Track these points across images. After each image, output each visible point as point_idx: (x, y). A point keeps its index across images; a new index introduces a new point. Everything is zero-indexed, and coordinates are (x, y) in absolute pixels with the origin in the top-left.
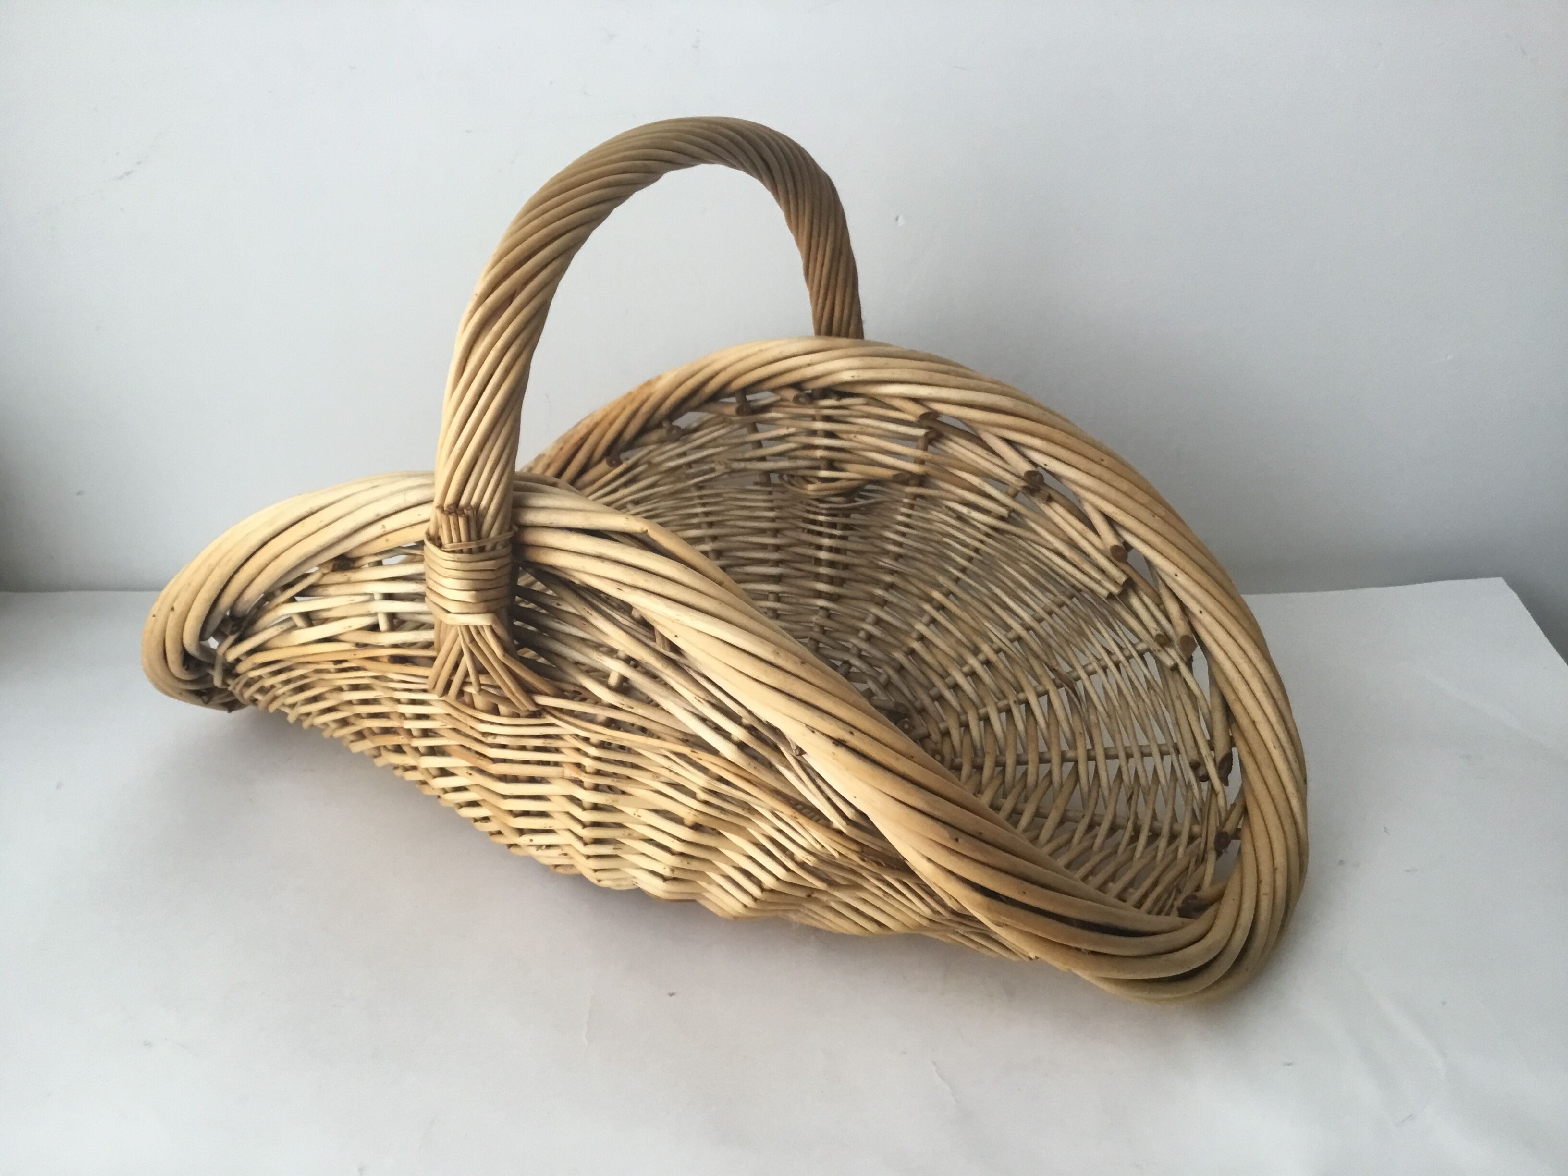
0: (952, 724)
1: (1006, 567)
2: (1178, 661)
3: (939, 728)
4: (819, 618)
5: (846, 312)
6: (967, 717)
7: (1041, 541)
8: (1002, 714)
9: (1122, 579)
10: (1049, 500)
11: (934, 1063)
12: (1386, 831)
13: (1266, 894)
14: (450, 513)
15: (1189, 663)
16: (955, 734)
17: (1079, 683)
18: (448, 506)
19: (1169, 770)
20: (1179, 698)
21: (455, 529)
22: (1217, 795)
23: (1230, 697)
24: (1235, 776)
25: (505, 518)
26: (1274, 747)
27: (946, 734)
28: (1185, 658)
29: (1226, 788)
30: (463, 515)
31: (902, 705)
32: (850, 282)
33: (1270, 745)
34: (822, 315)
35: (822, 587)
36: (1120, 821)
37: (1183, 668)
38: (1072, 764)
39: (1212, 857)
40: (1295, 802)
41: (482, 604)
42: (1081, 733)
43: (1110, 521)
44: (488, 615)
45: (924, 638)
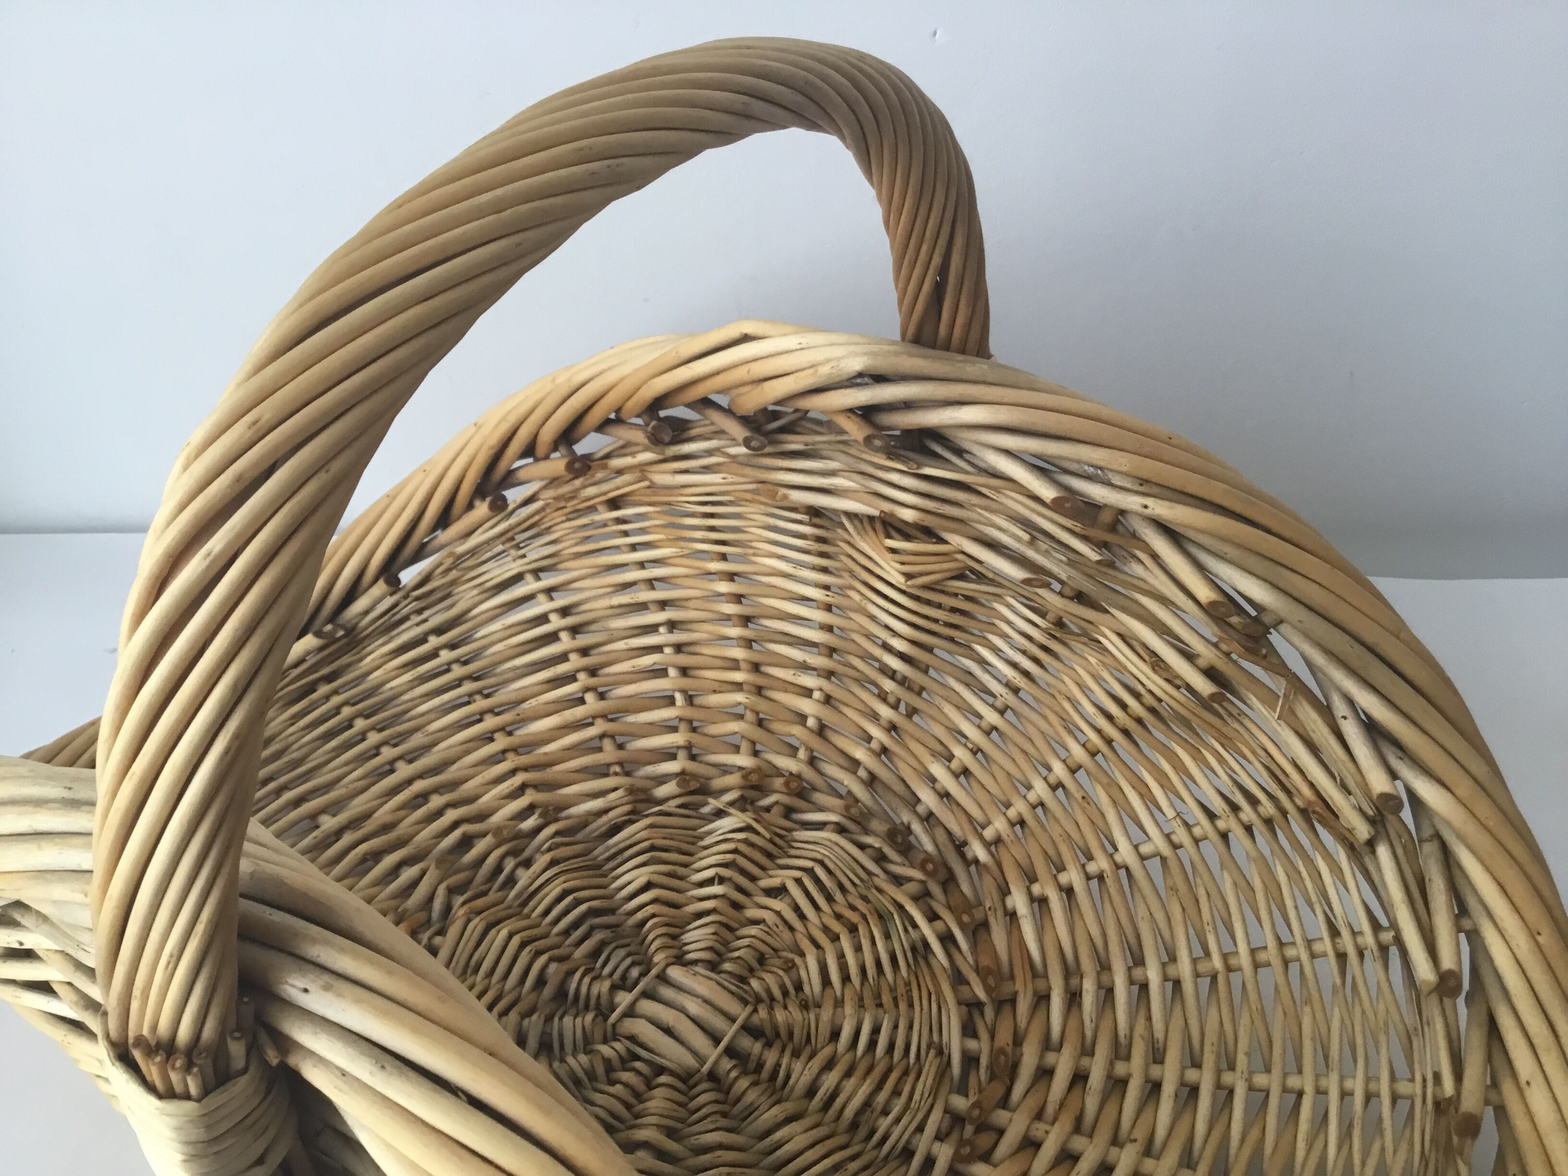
45: (1063, 787)
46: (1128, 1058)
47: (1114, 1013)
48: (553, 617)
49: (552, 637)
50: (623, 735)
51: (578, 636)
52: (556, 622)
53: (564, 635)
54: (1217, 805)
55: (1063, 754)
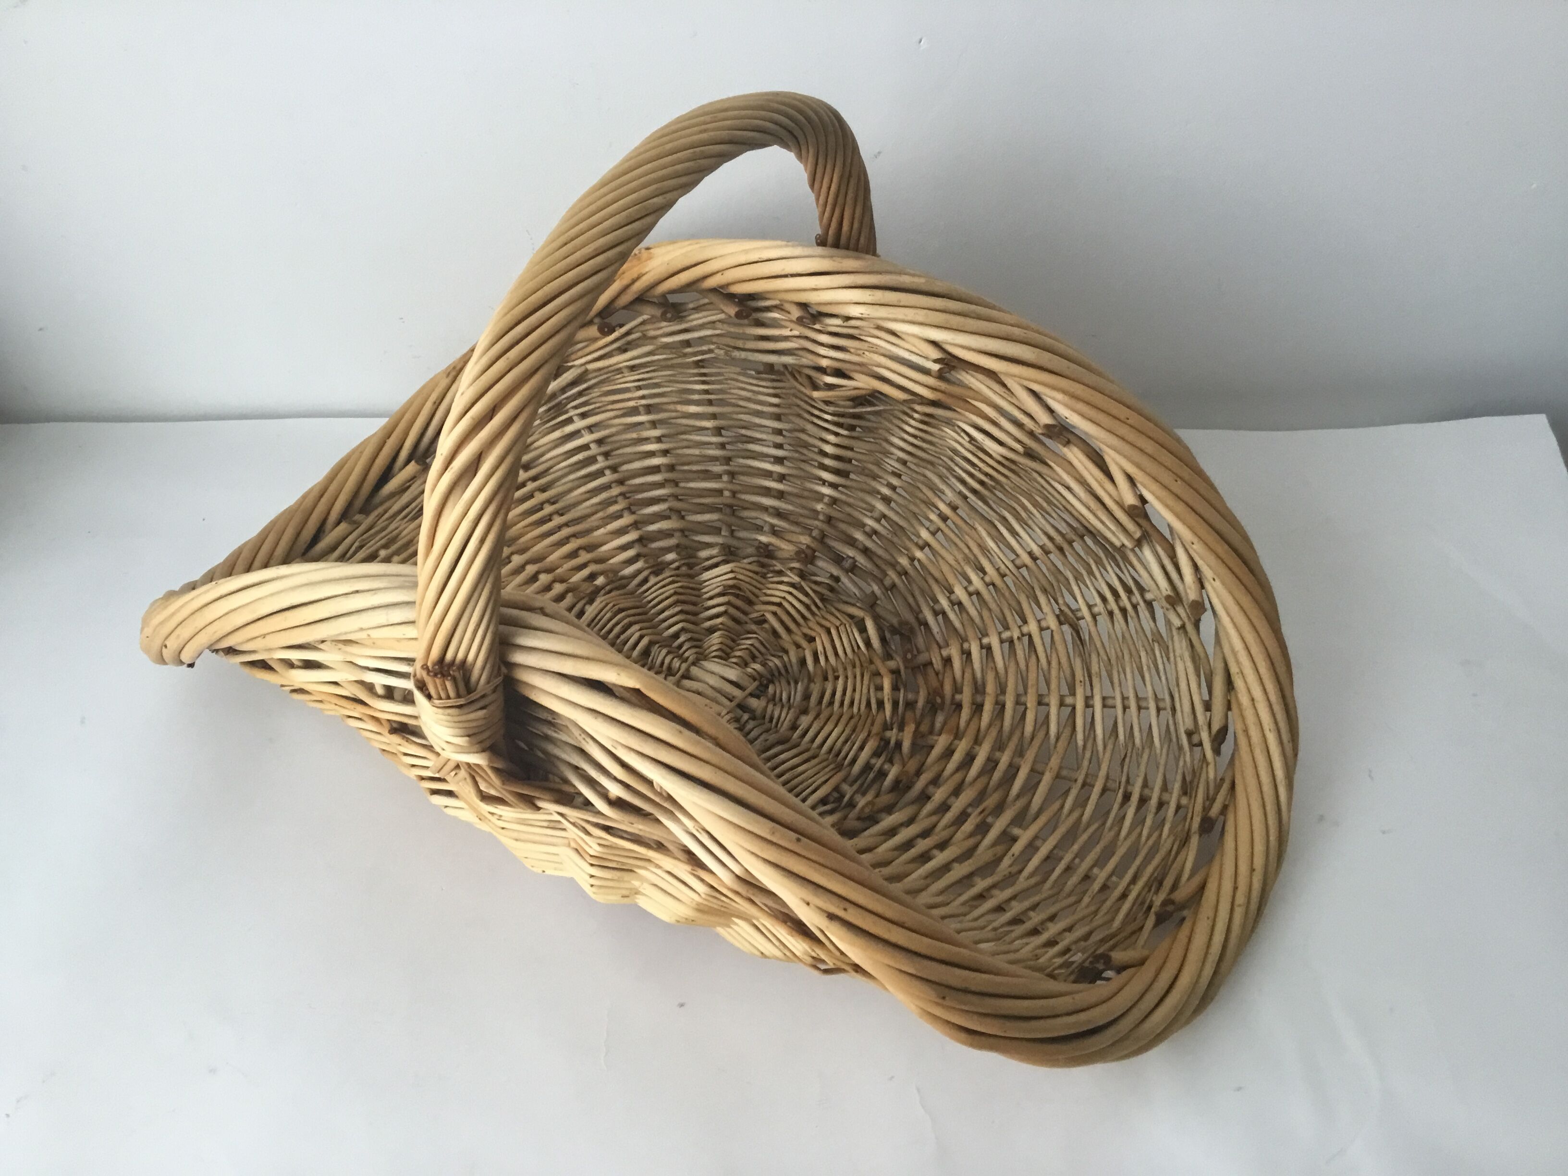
0: (954, 651)
1: (1019, 496)
2: (1186, 620)
3: (941, 654)
4: (824, 507)
5: (856, 225)
6: (970, 647)
7: (1056, 477)
8: (1004, 644)
9: (1138, 534)
10: (1068, 443)
11: (918, 1090)
12: (1370, 776)
13: (1239, 906)
14: (435, 675)
15: (1197, 625)
16: (957, 663)
17: (1081, 622)
18: (434, 665)
19: (1164, 728)
20: (1182, 658)
21: (443, 689)
22: (1208, 764)
23: (1234, 669)
24: (1227, 748)
25: (493, 666)
26: (1270, 730)
27: (948, 661)
28: (1193, 619)
29: (1217, 758)
30: (449, 678)
31: (907, 623)
32: (861, 193)
33: (1266, 727)
34: (829, 225)
35: (826, 475)
36: (1110, 784)
37: (1190, 627)
38: (1070, 709)
39: (1195, 840)
40: (1282, 791)
41: (477, 746)
42: (1081, 682)
43: (1131, 480)
44: (483, 754)
45: (929, 546)
46: (961, 692)
47: (953, 670)
48: (593, 446)
49: (592, 460)
50: (630, 493)
51: (609, 458)
52: (594, 449)
53: (600, 458)
54: (1037, 551)
55: (927, 524)
